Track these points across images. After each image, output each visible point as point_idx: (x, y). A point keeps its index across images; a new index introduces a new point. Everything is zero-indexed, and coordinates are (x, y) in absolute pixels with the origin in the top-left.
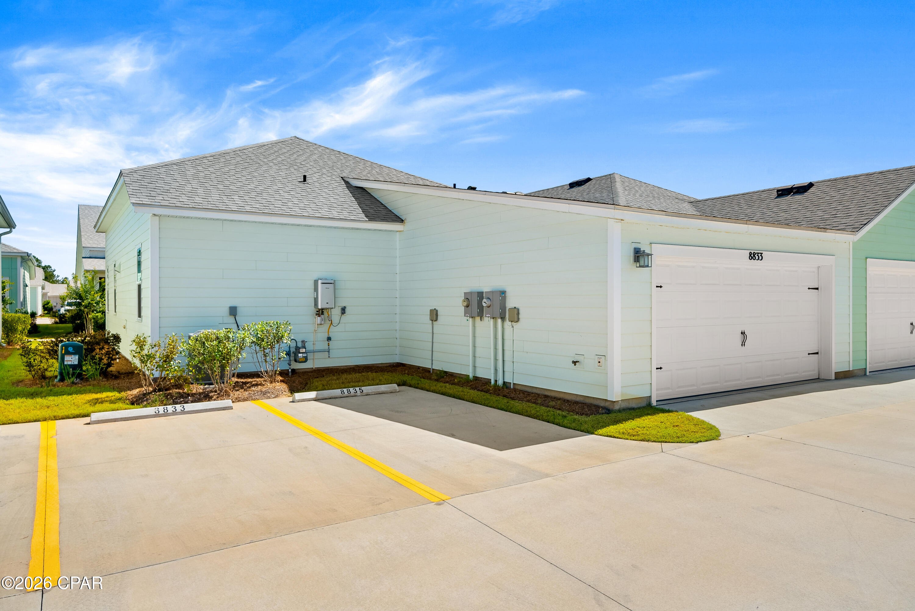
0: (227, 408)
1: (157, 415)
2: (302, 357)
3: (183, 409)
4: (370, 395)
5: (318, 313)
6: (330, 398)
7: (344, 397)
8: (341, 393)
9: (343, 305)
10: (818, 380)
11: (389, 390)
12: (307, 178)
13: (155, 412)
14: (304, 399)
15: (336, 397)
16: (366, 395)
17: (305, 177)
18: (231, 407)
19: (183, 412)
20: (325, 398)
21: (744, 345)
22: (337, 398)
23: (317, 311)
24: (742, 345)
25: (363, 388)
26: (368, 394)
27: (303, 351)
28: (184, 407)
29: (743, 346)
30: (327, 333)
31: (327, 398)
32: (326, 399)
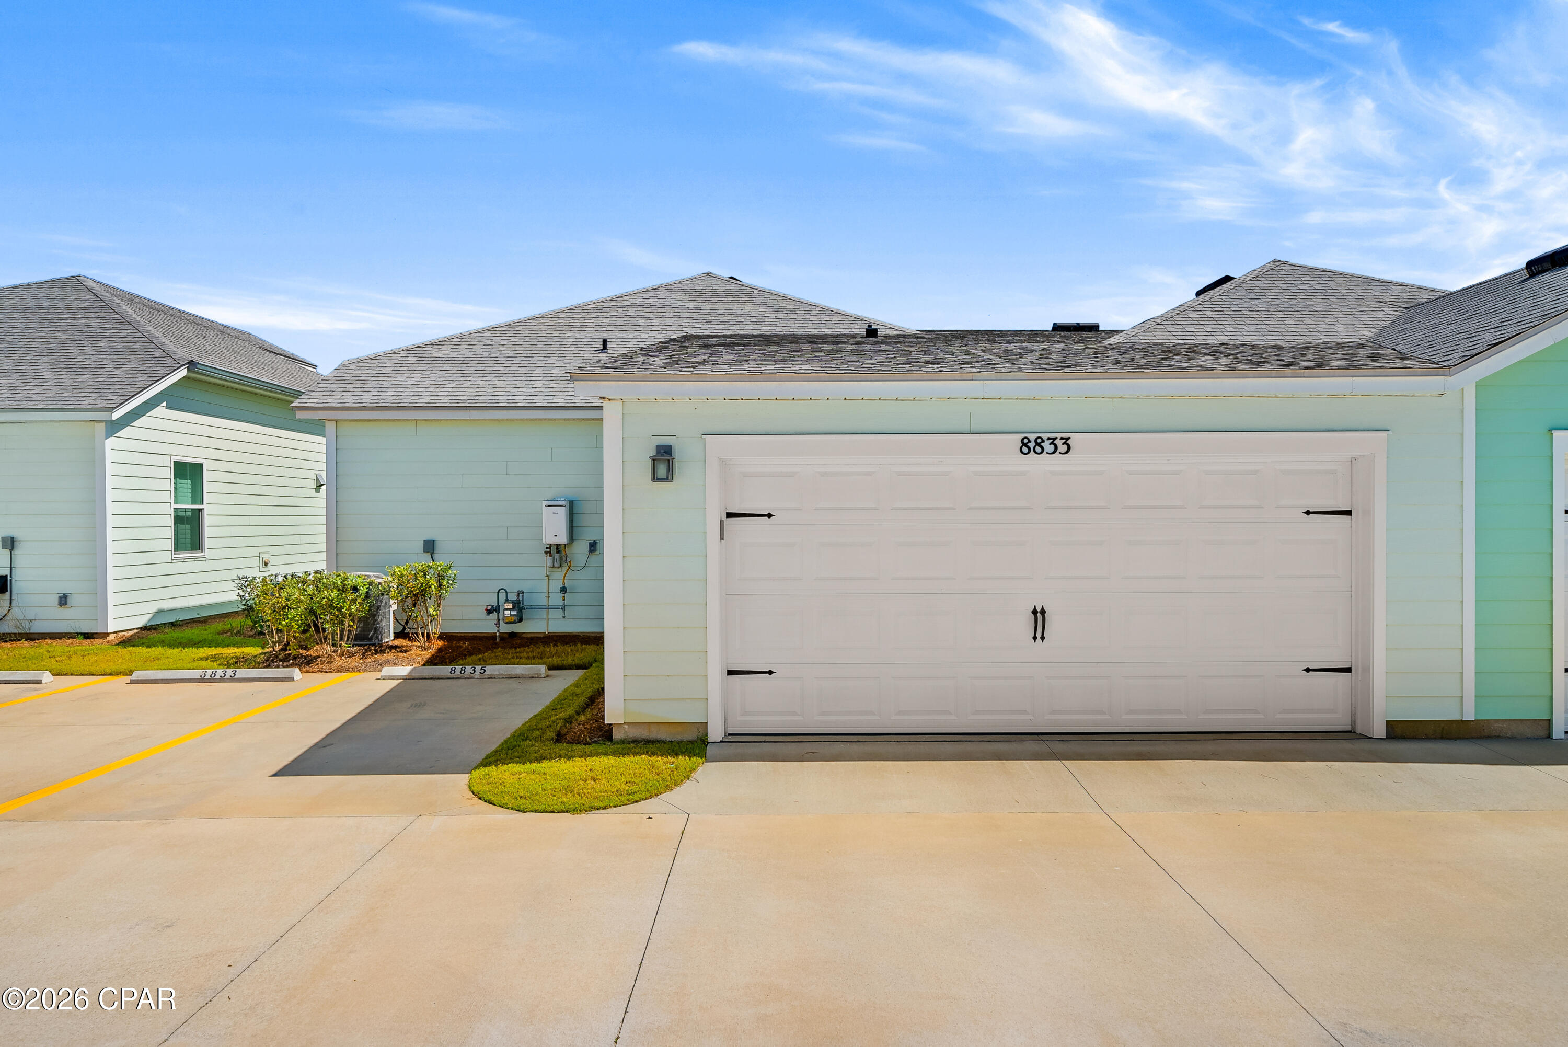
0: (287, 679)
1: (202, 680)
2: (509, 615)
3: (233, 675)
4: (495, 678)
5: (548, 550)
6: (432, 678)
7: (453, 678)
8: (451, 672)
9: (593, 538)
10: (1351, 734)
11: (527, 673)
12: (608, 346)
13: (201, 676)
14: (392, 676)
15: (440, 677)
16: (489, 678)
17: (605, 342)
18: (291, 677)
19: (232, 679)
20: (424, 677)
21: (1043, 638)
22: (442, 679)
23: (547, 548)
24: (1035, 638)
25: (487, 668)
26: (492, 677)
27: (509, 607)
28: (236, 673)
29: (1039, 640)
30: (562, 581)
31: (427, 677)
32: (425, 679)
